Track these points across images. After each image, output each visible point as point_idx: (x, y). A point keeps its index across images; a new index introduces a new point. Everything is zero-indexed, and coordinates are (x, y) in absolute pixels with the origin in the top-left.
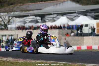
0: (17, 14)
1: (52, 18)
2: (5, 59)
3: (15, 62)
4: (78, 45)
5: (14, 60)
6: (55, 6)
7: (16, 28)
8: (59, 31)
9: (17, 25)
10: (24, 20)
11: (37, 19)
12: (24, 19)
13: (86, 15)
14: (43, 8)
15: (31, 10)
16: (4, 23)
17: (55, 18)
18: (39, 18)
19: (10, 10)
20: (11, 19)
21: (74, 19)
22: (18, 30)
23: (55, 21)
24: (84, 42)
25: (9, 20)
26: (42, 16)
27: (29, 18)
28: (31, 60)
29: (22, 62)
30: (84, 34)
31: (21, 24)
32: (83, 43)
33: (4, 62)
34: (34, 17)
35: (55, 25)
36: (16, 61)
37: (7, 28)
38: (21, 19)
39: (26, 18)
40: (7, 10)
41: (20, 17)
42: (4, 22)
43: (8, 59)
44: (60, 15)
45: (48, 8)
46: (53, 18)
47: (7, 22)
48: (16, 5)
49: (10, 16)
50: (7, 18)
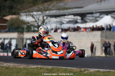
0: (52, 13)
1: (94, 18)
6: (99, 3)
10: (61, 20)
11: (77, 19)
14: (85, 6)
15: (70, 9)
16: (38, 24)
17: (98, 17)
18: (79, 18)
19: (44, 7)
20: (45, 19)
23: (97, 21)
27: (68, 18)
31: (57, 25)
34: (72, 17)
39: (64, 18)
40: (41, 9)
41: (56, 16)
42: (38, 22)
44: (103, 14)
46: (96, 17)
47: (41, 23)
48: (52, 3)
50: (41, 18)
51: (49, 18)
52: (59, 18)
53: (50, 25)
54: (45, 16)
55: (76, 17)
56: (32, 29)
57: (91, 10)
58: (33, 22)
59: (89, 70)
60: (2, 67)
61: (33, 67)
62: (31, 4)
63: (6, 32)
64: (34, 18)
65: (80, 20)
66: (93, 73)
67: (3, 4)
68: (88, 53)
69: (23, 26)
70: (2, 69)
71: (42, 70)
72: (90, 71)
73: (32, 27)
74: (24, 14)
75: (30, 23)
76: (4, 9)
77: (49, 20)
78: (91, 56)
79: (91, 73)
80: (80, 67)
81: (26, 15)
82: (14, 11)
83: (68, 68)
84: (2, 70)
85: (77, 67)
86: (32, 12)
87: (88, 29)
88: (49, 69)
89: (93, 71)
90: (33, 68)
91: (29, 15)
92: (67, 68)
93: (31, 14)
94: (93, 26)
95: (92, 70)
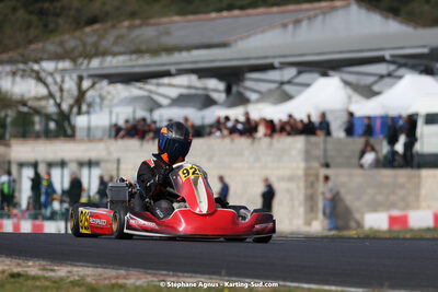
0: (117, 67)
1: (274, 86)
2: (62, 271)
3: (106, 287)
4: (393, 206)
5: (100, 275)
6: (290, 27)
7: (110, 130)
8: (307, 143)
9: (117, 115)
10: (150, 91)
11: (205, 89)
12: (148, 87)
13: (429, 71)
14: (236, 41)
15: (179, 49)
16: (59, 105)
17: (289, 82)
18: (215, 86)
19: (84, 45)
20: (88, 90)
21: (376, 88)
22: (123, 137)
23: (288, 97)
24: (423, 192)
25: (82, 94)
26: (232, 76)
27: (170, 85)
28: (178, 276)
29: (141, 287)
30: (422, 156)
31: (134, 112)
32: (417, 197)
33: (57, 283)
34: (193, 80)
35: (290, 116)
36: (109, 278)
37: (69, 131)
38: (135, 90)
39: (158, 85)
40: (74, 49)
41: (128, 78)
42: (58, 100)
43: (75, 269)
44: (311, 71)
45: (259, 38)
46: (282, 83)
47: (71, 101)
48: (114, 26)
49: (85, 74)
50: (70, 85)
51: (104, 83)
52: (139, 84)
54: (90, 76)
57: (265, 58)
58: (42, 99)
64: (45, 84)
65: (220, 92)
69: (3, 114)
73: (37, 119)
74: (8, 68)
75: (30, 103)
77: (99, 92)
81: (14, 74)
86: (37, 61)
91: (24, 74)
93: (33, 71)
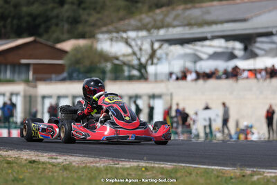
10: (197, 50)
11: (234, 49)
14: (252, 18)
16: (139, 59)
18: (238, 46)
19: (155, 21)
20: (157, 49)
25: (154, 52)
26: (248, 40)
27: (210, 46)
31: (185, 62)
38: (188, 49)
39: (203, 46)
40: (148, 24)
41: (182, 42)
42: (138, 56)
47: (147, 57)
48: (173, 9)
50: (146, 46)
51: (166, 46)
52: (190, 46)
53: (169, 63)
54: (158, 41)
55: (231, 44)
56: (126, 74)
57: (267, 28)
58: (128, 55)
59: (264, 172)
60: (54, 166)
61: (128, 164)
62: (122, 13)
63: (64, 80)
64: (130, 46)
65: (240, 50)
66: (274, 180)
67: (55, 12)
68: (261, 132)
69: (103, 65)
70: (54, 170)
71: (150, 173)
72: (265, 174)
73: (126, 68)
74: (106, 36)
75: (121, 58)
76: (57, 25)
77: (165, 51)
78: (269, 138)
79: (268, 181)
80: (241, 166)
81: (111, 40)
82: (80, 28)
83: (213, 167)
84: (52, 172)
85: (234, 165)
86: (125, 31)
87: (260, 73)
88: (168, 171)
89: (273, 175)
90: (128, 168)
91: (117, 40)
92: (210, 167)
93: (122, 38)
94: (273, 66)
95: (271, 172)
